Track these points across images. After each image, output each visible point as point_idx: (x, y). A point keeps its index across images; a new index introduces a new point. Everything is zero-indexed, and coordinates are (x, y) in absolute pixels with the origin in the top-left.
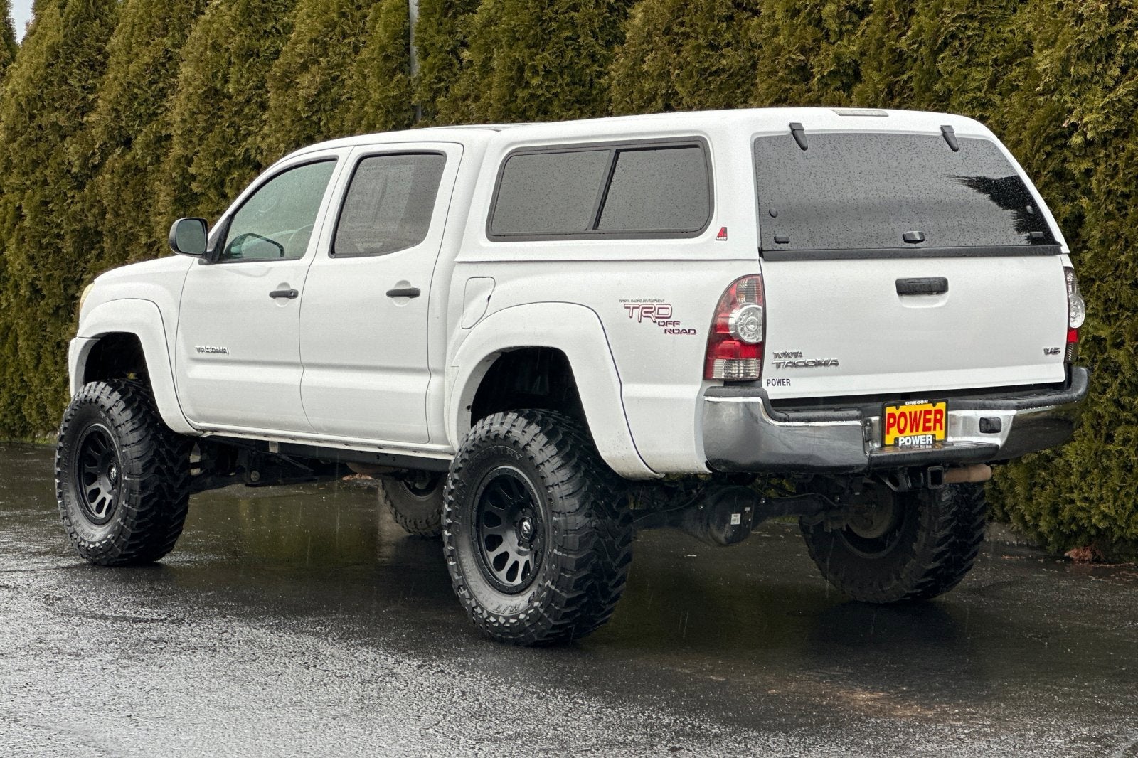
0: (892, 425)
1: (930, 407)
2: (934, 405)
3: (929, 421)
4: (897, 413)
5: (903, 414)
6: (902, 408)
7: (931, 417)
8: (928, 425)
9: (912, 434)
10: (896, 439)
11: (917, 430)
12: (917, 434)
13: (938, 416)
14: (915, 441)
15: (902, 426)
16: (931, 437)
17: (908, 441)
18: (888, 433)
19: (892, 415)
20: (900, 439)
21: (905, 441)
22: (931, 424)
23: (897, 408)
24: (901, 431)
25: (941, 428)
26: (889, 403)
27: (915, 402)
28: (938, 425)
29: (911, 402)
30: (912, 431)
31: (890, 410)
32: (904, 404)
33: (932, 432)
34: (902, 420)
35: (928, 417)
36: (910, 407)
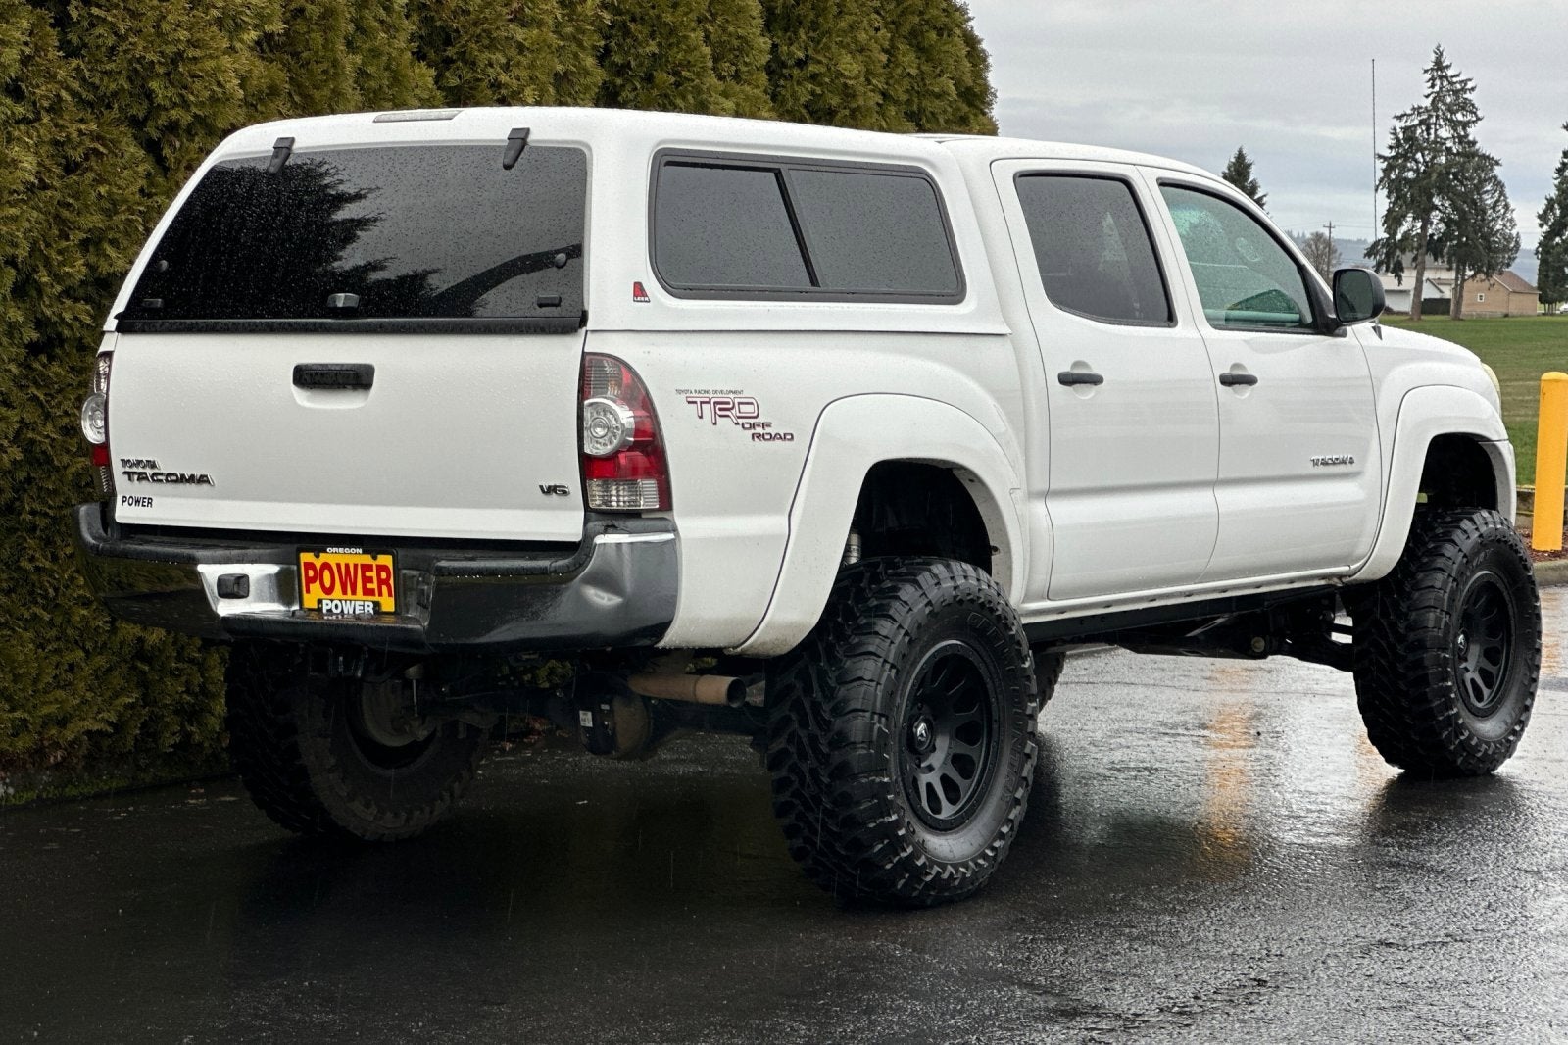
0: (312, 580)
1: (367, 559)
2: (375, 558)
3: (370, 580)
4: (318, 564)
5: (326, 566)
6: (324, 557)
7: (373, 574)
8: (369, 586)
9: (345, 597)
10: (320, 601)
11: (354, 592)
12: (354, 597)
13: (384, 575)
14: (348, 608)
15: (328, 584)
16: (372, 605)
17: (337, 606)
18: (308, 591)
19: (309, 566)
20: (325, 602)
21: (332, 606)
22: (374, 586)
23: (317, 556)
24: (329, 591)
25: (390, 595)
26: (304, 545)
27: (341, 550)
28: (384, 588)
29: (335, 550)
30: (345, 592)
31: (306, 557)
32: (325, 551)
33: (376, 598)
34: (327, 574)
35: (368, 574)
36: (334, 556)
